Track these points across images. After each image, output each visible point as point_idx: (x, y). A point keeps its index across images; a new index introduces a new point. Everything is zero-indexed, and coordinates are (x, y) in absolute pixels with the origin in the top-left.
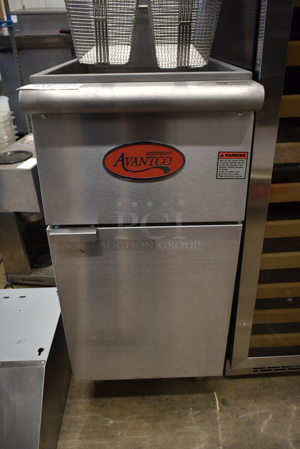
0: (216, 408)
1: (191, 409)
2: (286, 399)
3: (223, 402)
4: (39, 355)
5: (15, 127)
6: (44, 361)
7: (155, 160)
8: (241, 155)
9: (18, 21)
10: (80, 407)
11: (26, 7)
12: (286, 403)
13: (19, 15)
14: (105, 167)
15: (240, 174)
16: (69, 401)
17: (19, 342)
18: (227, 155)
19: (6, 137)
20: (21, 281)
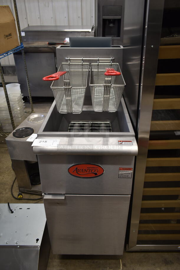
0: (120, 268)
1: (108, 268)
2: (155, 265)
3: (124, 265)
4: (37, 242)
5: (24, 101)
6: (39, 246)
7: (91, 170)
8: (129, 169)
9: (25, 35)
10: (55, 264)
11: (29, 25)
12: (155, 267)
13: (26, 32)
14: (69, 172)
15: (129, 176)
16: (50, 260)
17: (27, 235)
18: (123, 169)
19: (19, 108)
20: (26, 192)
